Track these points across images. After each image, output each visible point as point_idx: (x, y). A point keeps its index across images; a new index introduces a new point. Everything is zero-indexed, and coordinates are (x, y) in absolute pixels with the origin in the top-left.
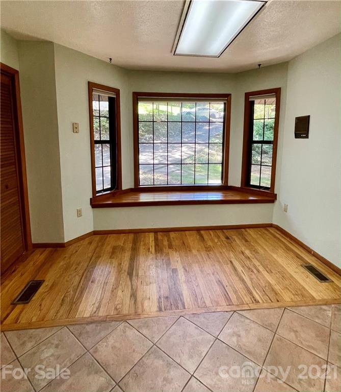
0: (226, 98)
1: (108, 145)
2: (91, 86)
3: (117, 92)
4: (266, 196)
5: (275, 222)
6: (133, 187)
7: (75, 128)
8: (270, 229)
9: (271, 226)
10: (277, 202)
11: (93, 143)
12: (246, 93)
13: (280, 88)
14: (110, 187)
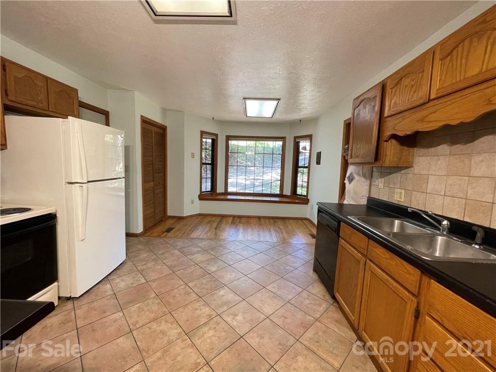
0: (283, 139)
1: (210, 166)
2: (203, 133)
3: (217, 135)
4: (304, 200)
5: (308, 217)
6: (224, 192)
7: (193, 156)
8: (304, 221)
9: (306, 219)
10: (309, 204)
11: (202, 164)
12: (294, 137)
13: (312, 135)
14: (210, 190)
